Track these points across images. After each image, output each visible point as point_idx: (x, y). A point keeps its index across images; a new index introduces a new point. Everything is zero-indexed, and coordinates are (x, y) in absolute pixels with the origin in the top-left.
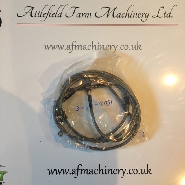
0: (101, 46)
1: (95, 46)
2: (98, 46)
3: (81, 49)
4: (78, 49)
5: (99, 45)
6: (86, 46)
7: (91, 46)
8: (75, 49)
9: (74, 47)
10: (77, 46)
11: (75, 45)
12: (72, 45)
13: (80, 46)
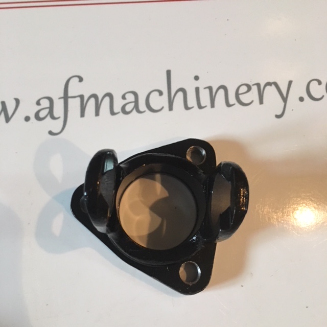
0: (210, 88)
1: (180, 94)
2: (197, 90)
3: (113, 113)
4: (97, 114)
5: (201, 84)
6: (135, 94)
7: (161, 93)
8: (82, 115)
9: (74, 104)
10: (93, 100)
11: (82, 97)
12: (66, 97)
13: (107, 99)
